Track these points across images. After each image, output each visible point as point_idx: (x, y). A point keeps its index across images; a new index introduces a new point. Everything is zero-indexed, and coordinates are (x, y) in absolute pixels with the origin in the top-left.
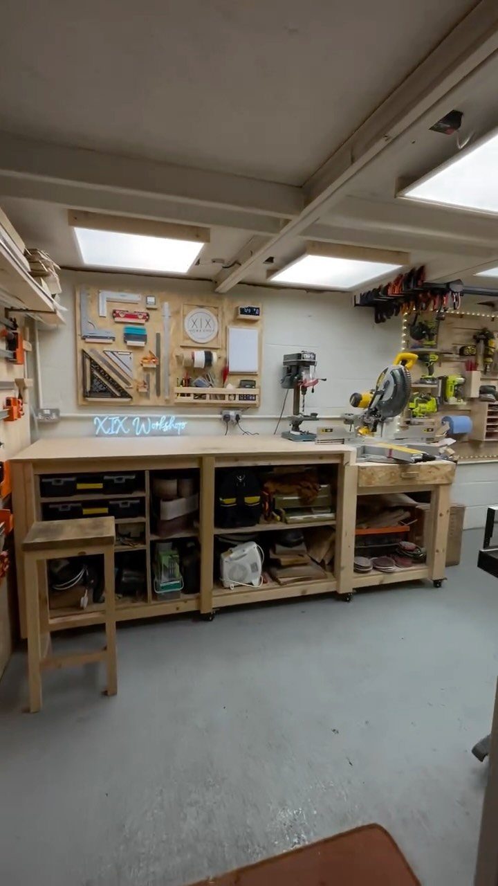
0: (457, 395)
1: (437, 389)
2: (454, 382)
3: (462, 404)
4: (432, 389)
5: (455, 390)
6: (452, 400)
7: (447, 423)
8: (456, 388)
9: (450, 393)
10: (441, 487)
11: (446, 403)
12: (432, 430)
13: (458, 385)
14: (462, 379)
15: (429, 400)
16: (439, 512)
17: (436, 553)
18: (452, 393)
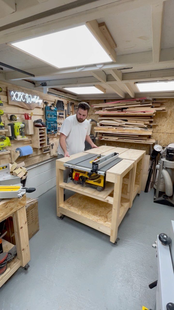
0: (21, 134)
1: (9, 132)
2: (18, 127)
3: (26, 138)
4: (6, 132)
5: (20, 131)
6: (19, 138)
7: (18, 151)
8: (21, 130)
9: (17, 133)
10: (18, 211)
11: (16, 139)
12: (6, 167)
13: (22, 128)
14: (23, 124)
15: (5, 139)
16: (20, 227)
17: (23, 251)
18: (19, 133)
